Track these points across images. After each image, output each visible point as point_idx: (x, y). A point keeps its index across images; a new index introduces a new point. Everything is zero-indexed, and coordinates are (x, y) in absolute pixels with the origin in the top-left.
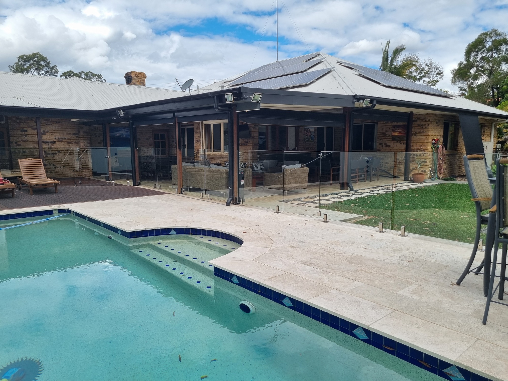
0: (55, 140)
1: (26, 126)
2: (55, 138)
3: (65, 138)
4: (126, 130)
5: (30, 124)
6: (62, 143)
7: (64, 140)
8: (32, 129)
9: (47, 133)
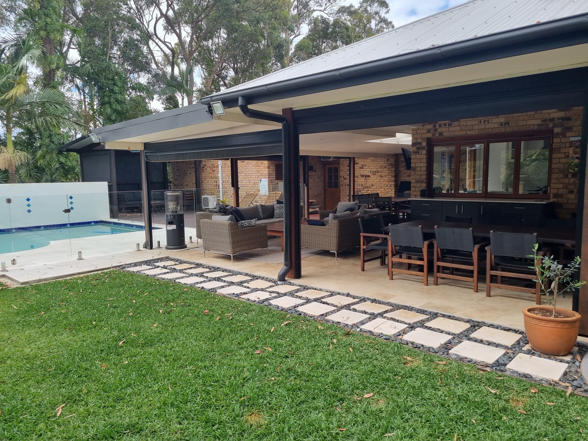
0: (370, 174)
2: (371, 172)
3: (378, 172)
6: (376, 176)
7: (377, 174)
9: (365, 167)
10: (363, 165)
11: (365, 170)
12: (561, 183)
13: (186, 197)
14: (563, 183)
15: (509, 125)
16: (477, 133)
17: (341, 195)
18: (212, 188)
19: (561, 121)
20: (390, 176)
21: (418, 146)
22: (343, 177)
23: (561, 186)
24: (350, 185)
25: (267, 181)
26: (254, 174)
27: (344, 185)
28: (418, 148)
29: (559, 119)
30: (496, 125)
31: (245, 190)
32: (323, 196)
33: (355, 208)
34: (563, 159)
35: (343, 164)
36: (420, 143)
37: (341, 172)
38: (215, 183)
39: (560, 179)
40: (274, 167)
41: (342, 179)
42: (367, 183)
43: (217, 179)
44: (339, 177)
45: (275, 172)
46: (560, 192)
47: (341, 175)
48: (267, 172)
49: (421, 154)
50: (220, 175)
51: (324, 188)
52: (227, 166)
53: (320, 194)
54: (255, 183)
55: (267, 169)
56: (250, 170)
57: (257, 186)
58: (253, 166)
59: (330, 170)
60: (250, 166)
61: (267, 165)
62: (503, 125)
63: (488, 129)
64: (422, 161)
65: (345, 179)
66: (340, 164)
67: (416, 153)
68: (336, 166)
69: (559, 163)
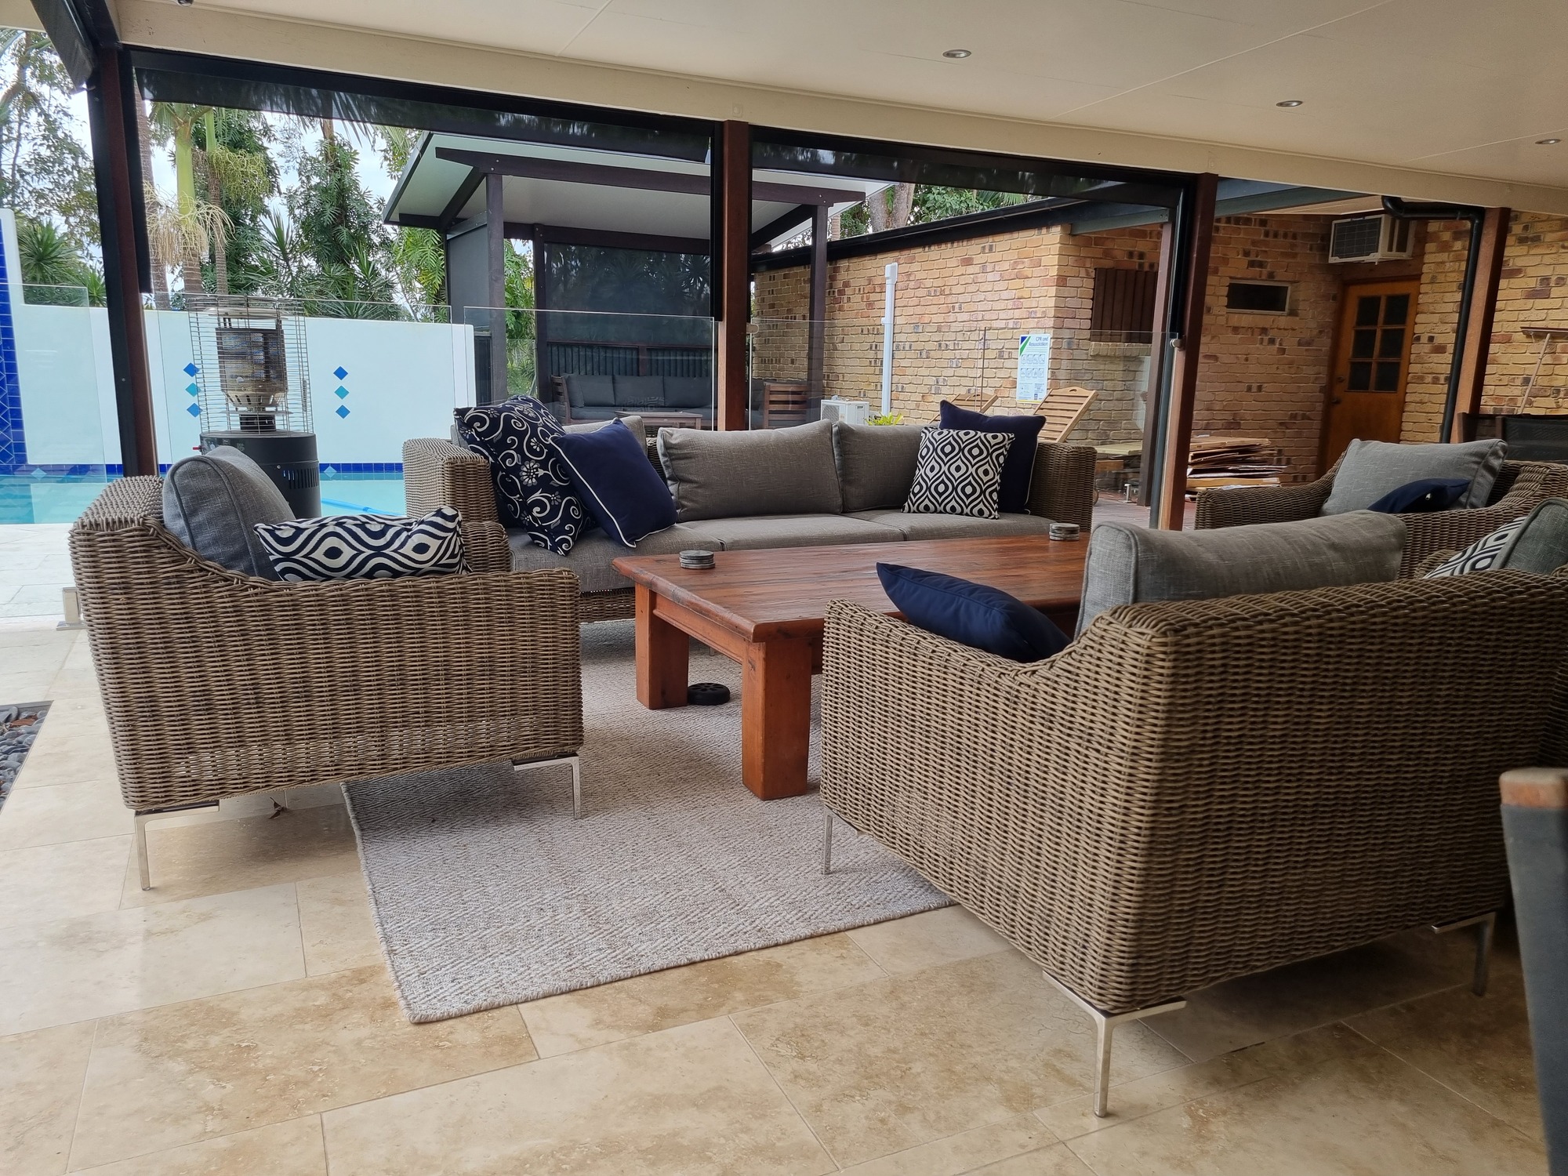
9: (1556, 291)
10: (1545, 280)
11: (1557, 303)
13: (772, 402)
17: (1405, 426)
18: (862, 370)
22: (1431, 339)
24: (1454, 380)
25: (1049, 343)
26: (1003, 315)
27: (1429, 379)
31: (964, 381)
32: (1316, 424)
33: (1464, 487)
35: (1441, 278)
37: (1420, 318)
38: (871, 354)
40: (1090, 283)
41: (1420, 349)
42: (1558, 370)
43: (878, 338)
44: (1407, 341)
45: (1089, 304)
47: (1418, 329)
48: (1052, 302)
50: (887, 320)
51: (1328, 391)
52: (912, 284)
53: (1304, 417)
54: (1001, 351)
55: (1053, 291)
56: (989, 296)
57: (1008, 364)
58: (1002, 279)
59: (1368, 307)
60: (990, 277)
61: (1054, 272)
65: (1441, 349)
66: (1425, 279)
68: (1400, 288)
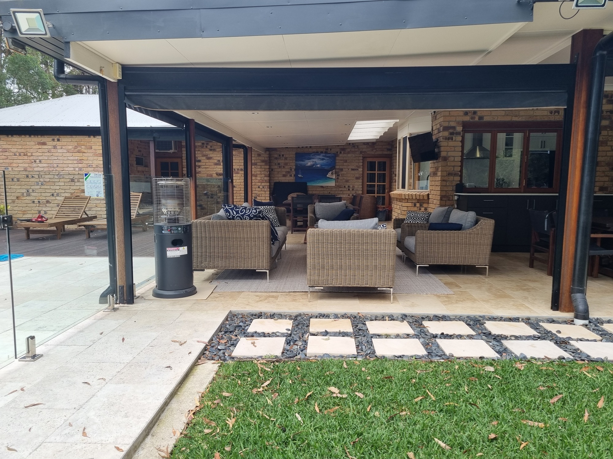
1: (201, 155)
4: (321, 157)
5: (204, 152)
8: (206, 158)
12: (607, 176)
14: (608, 176)
15: (559, 114)
16: (524, 120)
19: (609, 114)
20: (263, 175)
21: (451, 131)
23: (607, 179)
28: (452, 134)
29: (607, 112)
30: (546, 113)
34: (609, 152)
36: (454, 128)
39: (606, 172)
46: (606, 185)
49: (455, 141)
62: (553, 114)
63: (536, 116)
64: (457, 149)
67: (449, 139)
68: (175, 160)
69: (606, 156)
